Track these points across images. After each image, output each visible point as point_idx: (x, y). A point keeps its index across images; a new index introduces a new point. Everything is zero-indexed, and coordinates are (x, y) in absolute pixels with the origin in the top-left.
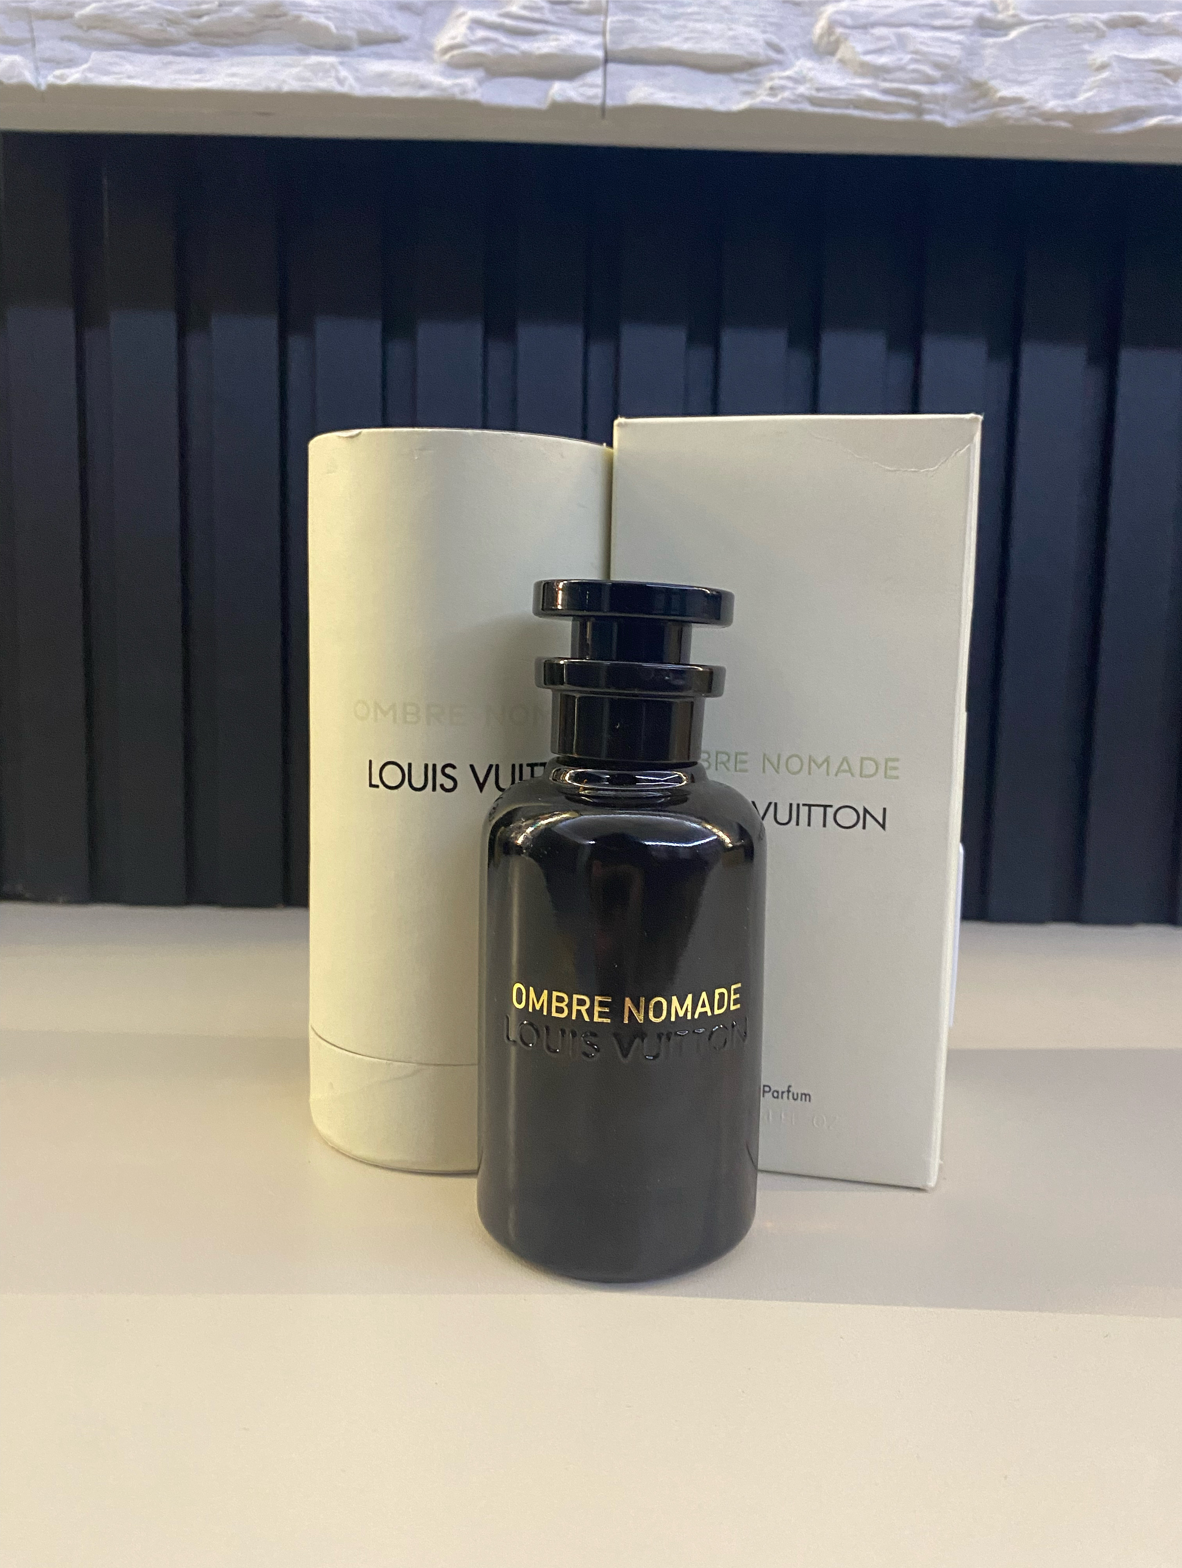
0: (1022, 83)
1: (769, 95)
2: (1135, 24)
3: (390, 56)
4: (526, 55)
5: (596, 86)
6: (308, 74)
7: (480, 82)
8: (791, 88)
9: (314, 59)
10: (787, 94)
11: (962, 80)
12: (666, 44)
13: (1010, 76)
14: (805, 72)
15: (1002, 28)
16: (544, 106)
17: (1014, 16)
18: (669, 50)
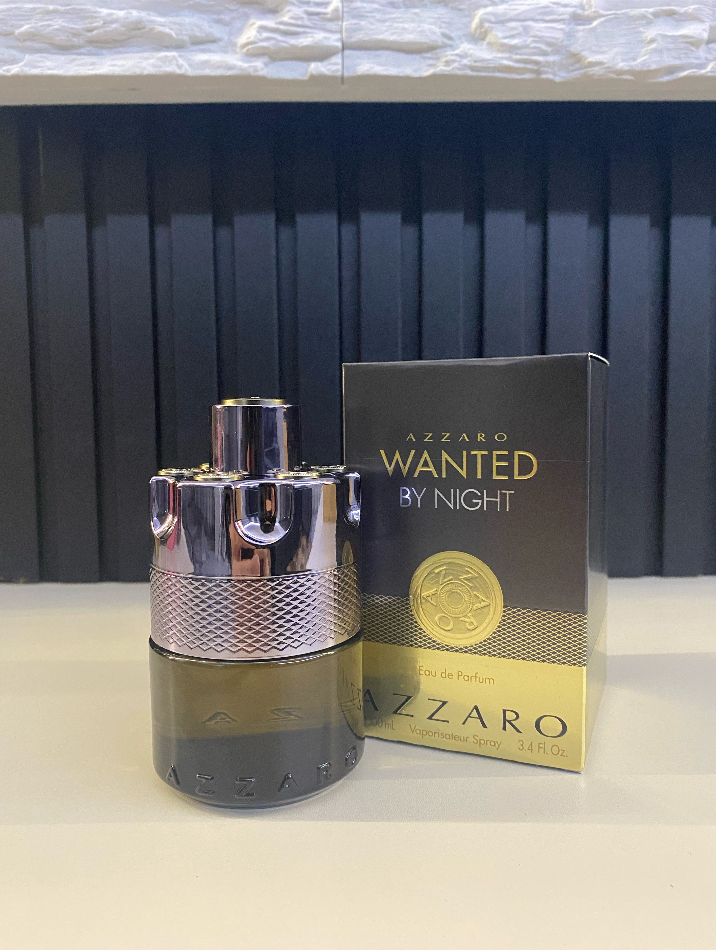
0: (603, 53)
1: (445, 66)
2: (671, 14)
3: (209, 51)
4: (294, 47)
5: (338, 64)
6: (159, 63)
7: (266, 65)
8: (459, 62)
9: (162, 54)
10: (456, 65)
11: (564, 52)
12: (380, 37)
13: (594, 49)
14: (466, 51)
15: (588, 20)
16: (306, 78)
17: (595, 12)
18: (382, 41)
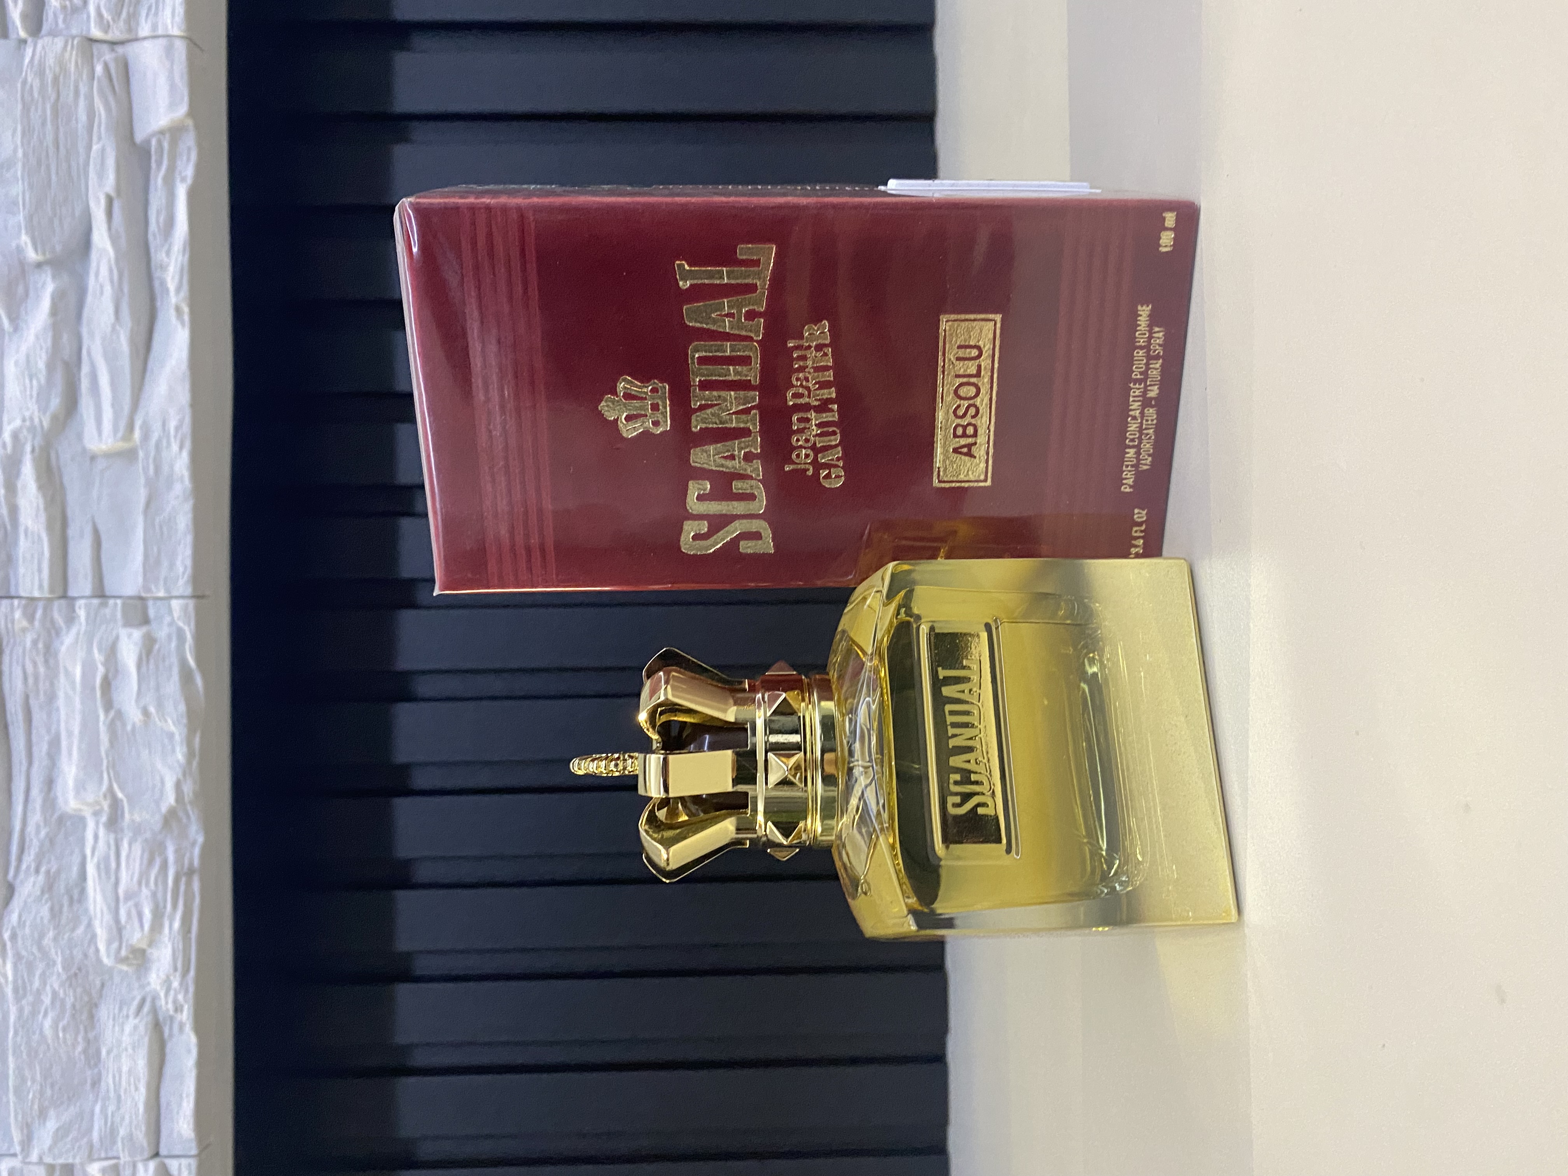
0: (163, 783)
1: (182, 1011)
2: (107, 684)
5: (180, 1165)
8: (176, 992)
10: (180, 997)
11: (162, 836)
12: (141, 1108)
13: (157, 795)
14: (160, 980)
15: (115, 804)
17: (105, 796)
18: (147, 1103)
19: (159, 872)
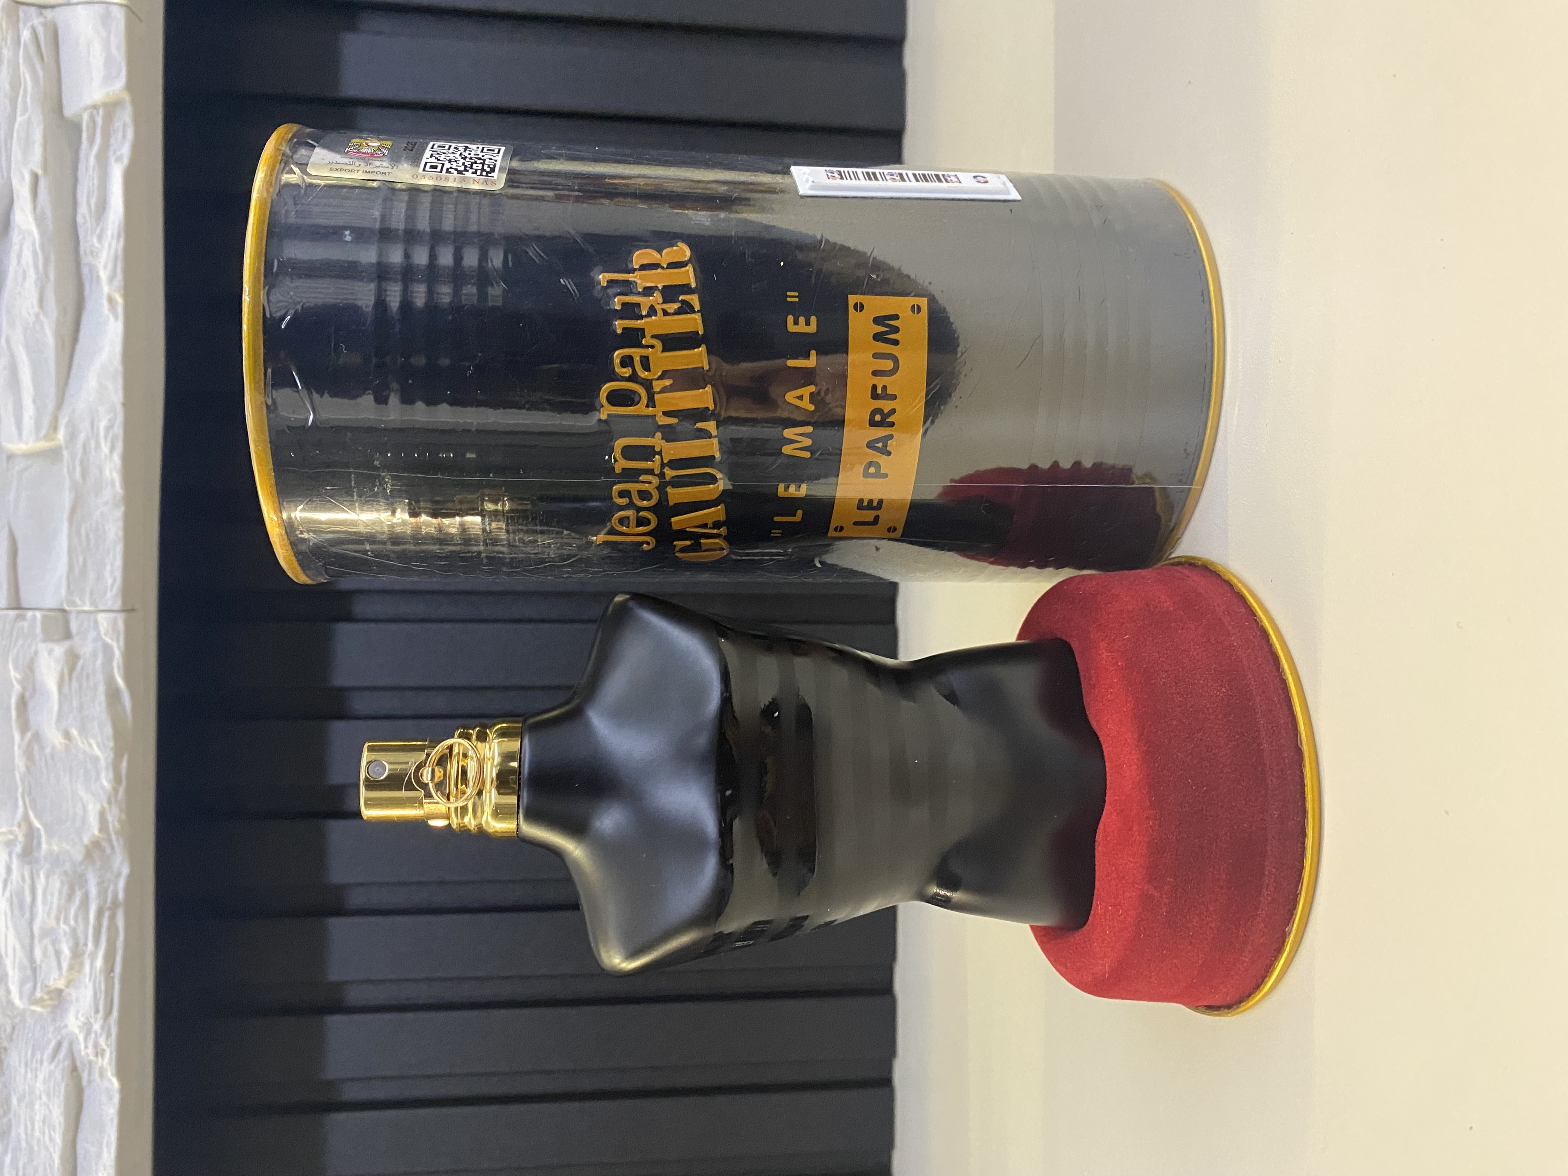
19: (79, 908)
